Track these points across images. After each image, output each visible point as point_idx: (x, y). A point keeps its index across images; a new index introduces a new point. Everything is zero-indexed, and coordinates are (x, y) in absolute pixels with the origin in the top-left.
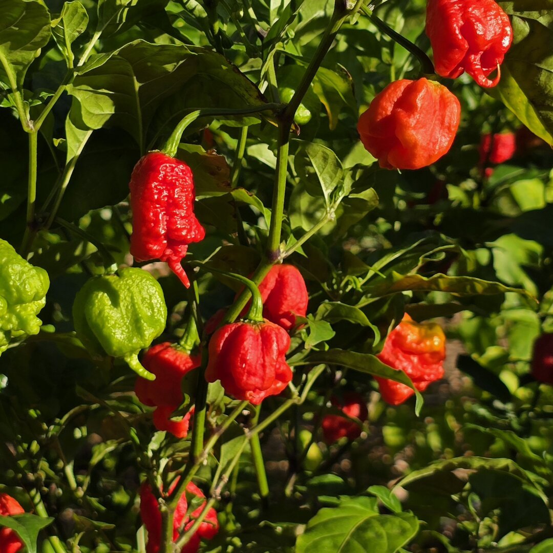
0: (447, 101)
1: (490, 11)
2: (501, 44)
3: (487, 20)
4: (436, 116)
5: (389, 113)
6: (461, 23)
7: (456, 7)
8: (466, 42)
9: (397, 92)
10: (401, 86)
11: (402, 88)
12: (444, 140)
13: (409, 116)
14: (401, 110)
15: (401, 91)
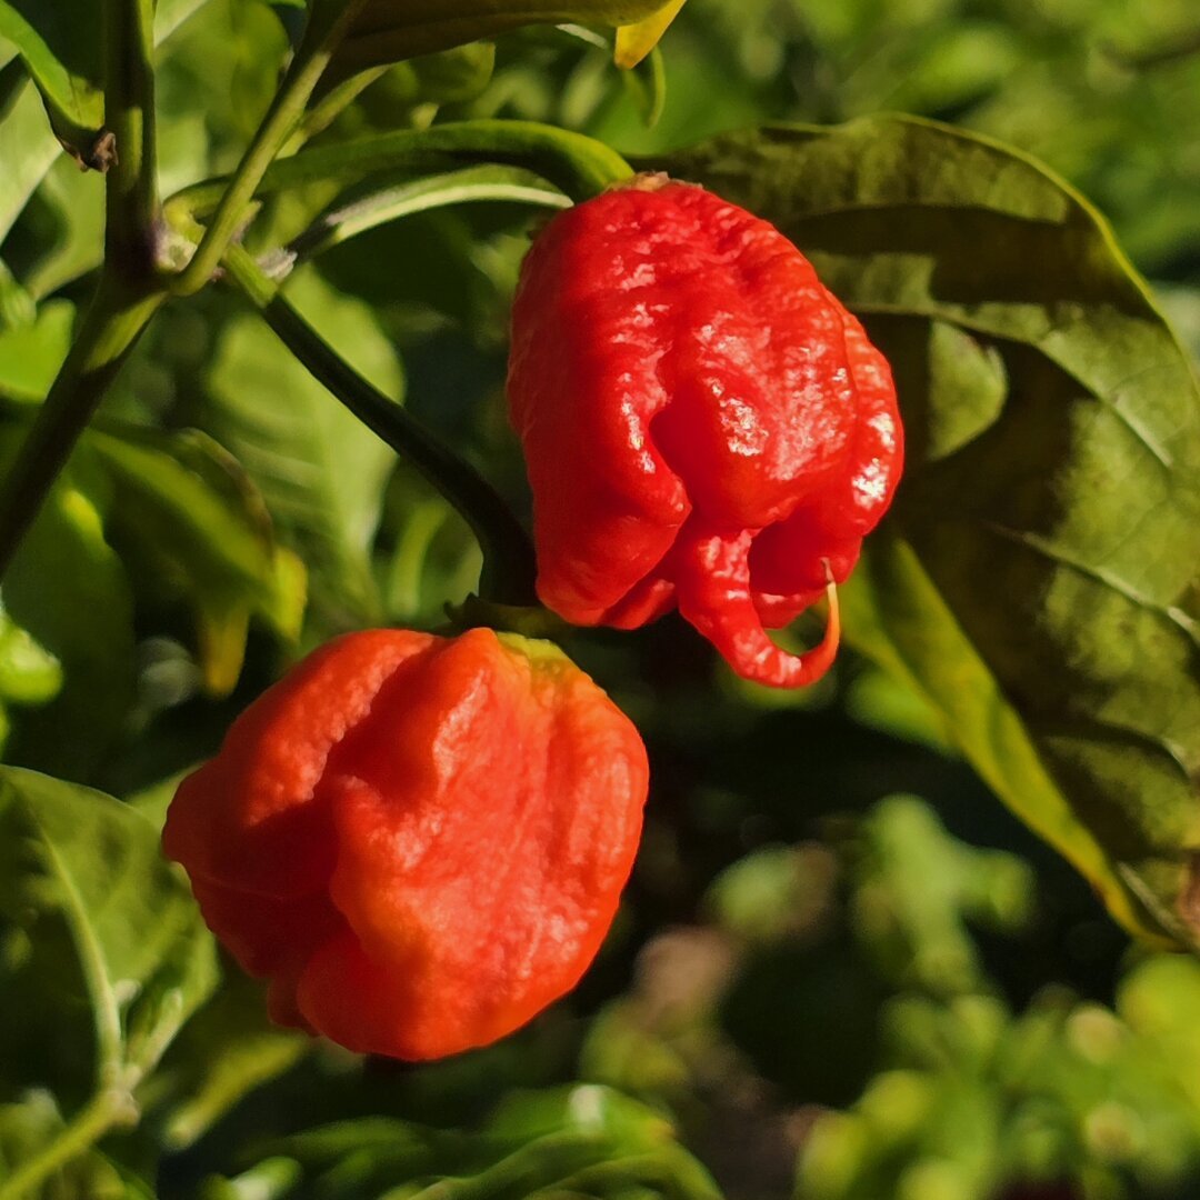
0: (586, 745)
1: (798, 341)
2: (846, 492)
3: (784, 389)
4: (525, 817)
5: (304, 793)
6: (657, 395)
7: (642, 315)
8: (679, 486)
9: (349, 696)
10: (366, 664)
11: (375, 678)
12: (558, 928)
13: (394, 823)
14: (363, 784)
15: (366, 688)
